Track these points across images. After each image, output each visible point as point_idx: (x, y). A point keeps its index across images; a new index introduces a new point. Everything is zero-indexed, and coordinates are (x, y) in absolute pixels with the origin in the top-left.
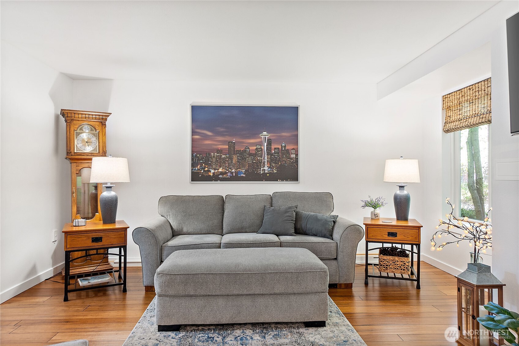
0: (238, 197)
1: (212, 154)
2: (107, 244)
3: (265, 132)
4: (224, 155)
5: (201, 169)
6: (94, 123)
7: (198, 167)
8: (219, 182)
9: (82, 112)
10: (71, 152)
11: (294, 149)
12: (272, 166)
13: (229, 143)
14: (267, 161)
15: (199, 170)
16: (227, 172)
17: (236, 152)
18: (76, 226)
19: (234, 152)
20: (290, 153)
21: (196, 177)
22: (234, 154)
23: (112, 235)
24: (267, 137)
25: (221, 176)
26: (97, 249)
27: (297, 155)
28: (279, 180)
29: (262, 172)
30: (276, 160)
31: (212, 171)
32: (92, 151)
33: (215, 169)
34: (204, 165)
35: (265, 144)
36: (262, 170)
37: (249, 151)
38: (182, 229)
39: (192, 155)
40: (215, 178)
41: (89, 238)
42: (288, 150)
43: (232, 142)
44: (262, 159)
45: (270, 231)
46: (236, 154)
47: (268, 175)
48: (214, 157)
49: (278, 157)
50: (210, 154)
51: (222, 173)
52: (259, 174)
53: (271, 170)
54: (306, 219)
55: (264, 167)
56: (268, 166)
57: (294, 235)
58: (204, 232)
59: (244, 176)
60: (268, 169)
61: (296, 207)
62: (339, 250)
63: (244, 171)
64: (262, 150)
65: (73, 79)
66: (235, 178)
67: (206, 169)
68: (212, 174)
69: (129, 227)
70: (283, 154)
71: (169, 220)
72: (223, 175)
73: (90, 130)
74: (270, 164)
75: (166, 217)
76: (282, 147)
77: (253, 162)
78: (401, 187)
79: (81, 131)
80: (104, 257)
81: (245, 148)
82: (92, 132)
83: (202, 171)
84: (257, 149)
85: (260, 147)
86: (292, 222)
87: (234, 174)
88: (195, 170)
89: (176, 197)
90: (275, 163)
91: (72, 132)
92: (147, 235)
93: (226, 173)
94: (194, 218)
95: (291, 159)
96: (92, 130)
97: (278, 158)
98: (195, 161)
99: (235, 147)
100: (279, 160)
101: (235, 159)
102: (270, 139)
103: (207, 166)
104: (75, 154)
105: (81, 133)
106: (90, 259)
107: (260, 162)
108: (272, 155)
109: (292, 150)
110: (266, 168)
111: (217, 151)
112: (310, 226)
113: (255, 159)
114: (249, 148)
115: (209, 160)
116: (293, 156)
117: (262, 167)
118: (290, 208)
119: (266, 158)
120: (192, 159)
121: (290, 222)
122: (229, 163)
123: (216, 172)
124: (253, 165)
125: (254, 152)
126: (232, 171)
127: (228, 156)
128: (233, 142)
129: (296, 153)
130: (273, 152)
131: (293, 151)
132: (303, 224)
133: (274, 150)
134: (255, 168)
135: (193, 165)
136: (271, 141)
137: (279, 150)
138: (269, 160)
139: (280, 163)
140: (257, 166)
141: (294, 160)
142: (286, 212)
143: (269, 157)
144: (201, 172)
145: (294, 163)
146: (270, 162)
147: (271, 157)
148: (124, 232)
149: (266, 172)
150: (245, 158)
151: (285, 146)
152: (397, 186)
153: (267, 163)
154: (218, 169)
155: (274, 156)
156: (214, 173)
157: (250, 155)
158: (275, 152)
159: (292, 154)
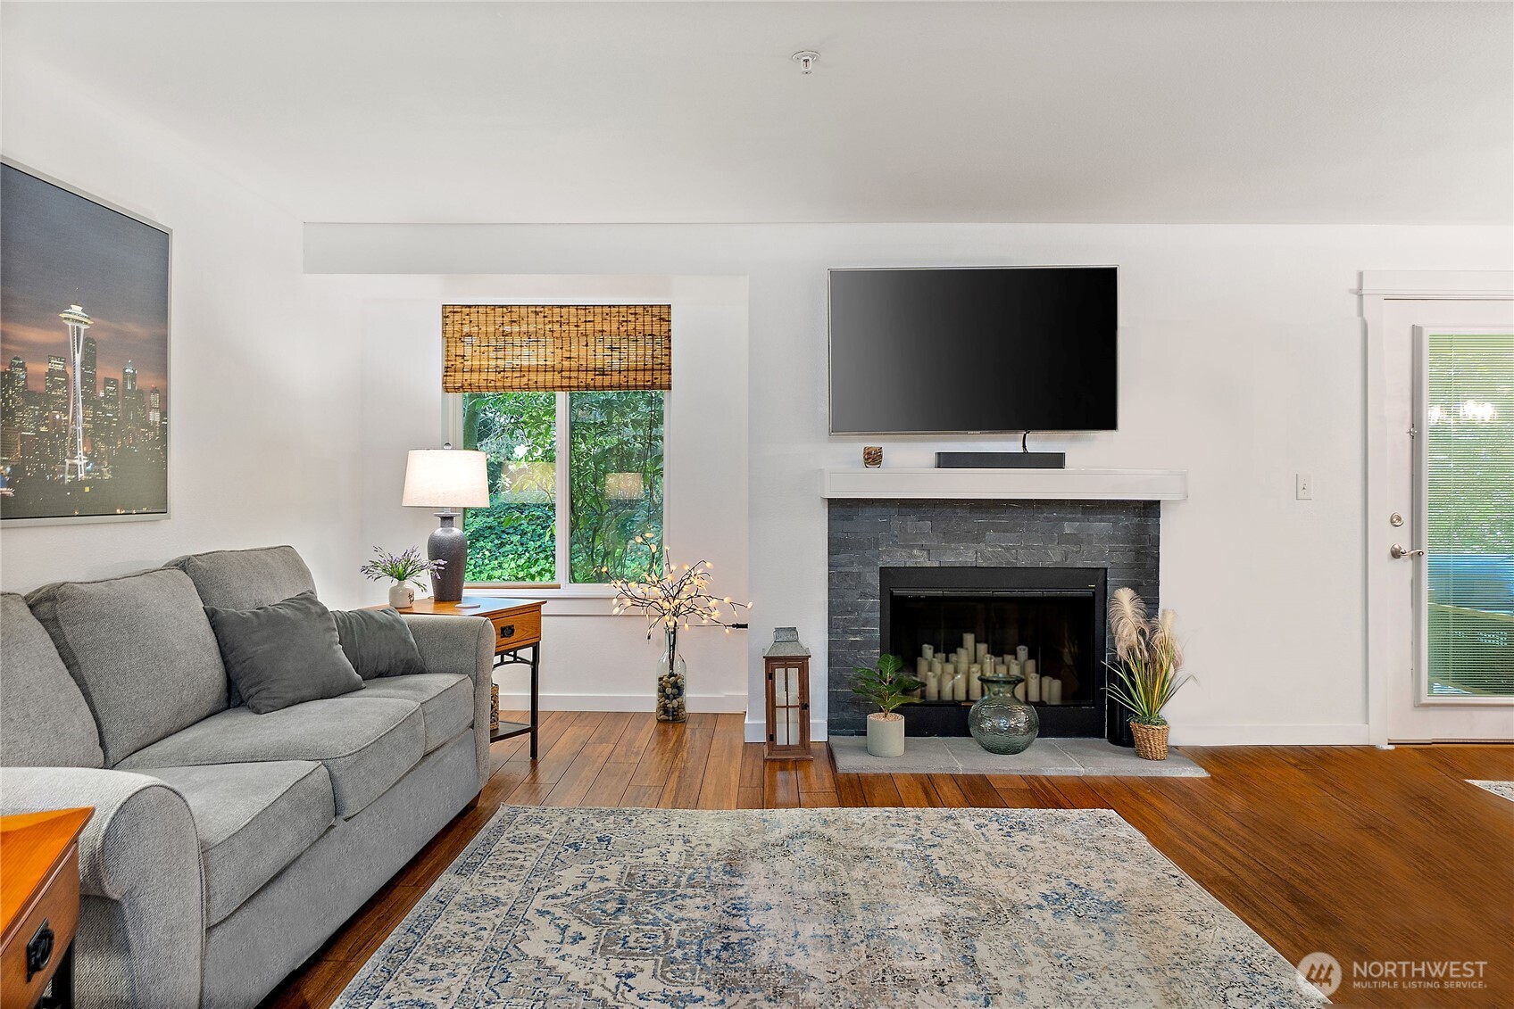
3: (76, 304)
11: (155, 390)
12: (99, 452)
14: (83, 429)
20: (147, 404)
24: (83, 327)
27: (164, 414)
28: (118, 513)
29: (67, 478)
30: (109, 428)
35: (78, 358)
36: (67, 467)
37: (25, 380)
42: (142, 391)
44: (68, 421)
47: (87, 489)
49: (114, 417)
52: (61, 486)
53: (95, 471)
55: (74, 453)
56: (85, 453)
59: (10, 492)
60: (87, 464)
63: (9, 466)
64: (67, 382)
70: (128, 406)
74: (93, 446)
76: (125, 376)
77: (38, 433)
78: (444, 518)
81: (12, 365)
84: (51, 374)
85: (60, 367)
90: (107, 441)
95: (150, 427)
97: (114, 422)
100: (117, 431)
102: (94, 341)
107: (61, 435)
108: (96, 405)
109: (151, 392)
110: (82, 457)
113: (44, 420)
114: (23, 366)
116: (155, 417)
117: (68, 454)
119: (81, 417)
124: (39, 445)
125: (42, 387)
129: (163, 408)
130: (102, 394)
131: (154, 398)
133: (105, 386)
134: (47, 460)
136: (94, 349)
137: (117, 387)
138: (88, 426)
139: (119, 444)
140: (53, 449)
141: (158, 433)
143: (90, 412)
145: (158, 443)
146: (97, 431)
147: (94, 413)
149: (79, 475)
150: (14, 409)
151: (134, 378)
152: (437, 516)
153: (84, 438)
155: (105, 411)
157: (29, 396)
158: (106, 395)
159: (151, 408)
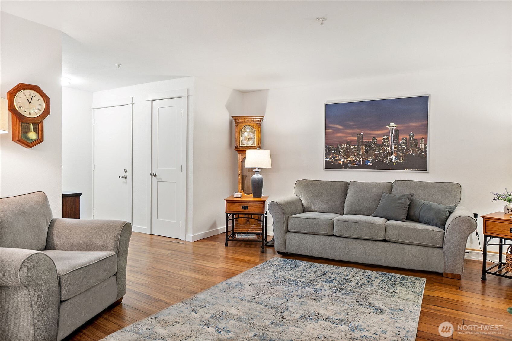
0: (360, 183)
1: (342, 145)
2: (251, 211)
3: (392, 123)
4: (353, 146)
5: (333, 158)
6: (253, 124)
7: (331, 157)
8: (348, 169)
9: (250, 117)
10: (238, 146)
11: (422, 139)
12: (399, 155)
13: (357, 135)
14: (394, 150)
15: (331, 159)
16: (356, 160)
17: (363, 143)
18: (235, 197)
19: (362, 143)
20: (419, 143)
21: (328, 165)
22: (362, 145)
23: (255, 205)
24: (394, 128)
25: (349, 165)
26: (245, 214)
27: (426, 144)
28: (406, 169)
29: (388, 161)
30: (403, 150)
31: (342, 160)
32: (251, 145)
33: (344, 158)
34: (335, 154)
35: (393, 135)
36: (388, 159)
37: (376, 142)
38: (310, 207)
39: (326, 146)
40: (345, 166)
41: (240, 206)
42: (416, 139)
43: (360, 134)
44: (389, 149)
45: (381, 215)
46: (364, 144)
47: (395, 164)
48: (344, 147)
49: (405, 147)
50: (341, 146)
51: (351, 162)
52: (386, 163)
53: (398, 160)
54: (420, 207)
55: (391, 156)
56: (394, 156)
57: (404, 221)
58: (328, 211)
59: (371, 164)
60: (395, 158)
61: (412, 196)
62: (446, 239)
63: (371, 160)
64: (389, 141)
65: (243, 93)
66: (363, 167)
67: (337, 158)
68: (342, 163)
69: (266, 201)
70: (411, 144)
71: (301, 199)
72: (352, 164)
73: (250, 129)
74: (397, 154)
75: (299, 196)
76: (410, 136)
77: (380, 152)
79: (245, 131)
80: (258, 223)
81: (372, 140)
82: (251, 131)
83: (334, 160)
84: (384, 139)
85: (387, 138)
86: (404, 208)
87: (362, 163)
88: (328, 159)
89: (308, 181)
90: (402, 153)
91: (239, 132)
92: (277, 208)
93: (354, 162)
94: (320, 199)
95: (420, 148)
96: (252, 129)
98: (328, 151)
99: (363, 139)
100: (406, 150)
101: (363, 149)
102: (398, 130)
103: (338, 156)
104: (240, 147)
105: (245, 132)
106: (249, 223)
107: (386, 152)
108: (399, 144)
109: (420, 139)
110: (393, 157)
111: (347, 143)
112: (422, 214)
113: (381, 149)
114: (376, 139)
115: (339, 150)
116: (422, 145)
117: (389, 156)
118: (405, 195)
119: (393, 148)
120: (326, 150)
121: (402, 209)
122: (357, 153)
123: (345, 160)
124: (380, 155)
125: (381, 143)
126: (360, 160)
127: (356, 146)
128: (362, 133)
129: (426, 143)
130: (401, 142)
131: (422, 141)
132: (416, 212)
133: (402, 140)
134: (382, 158)
135: (326, 155)
136: (398, 132)
137: (406, 140)
138: (396, 150)
139: (407, 153)
140: (384, 155)
141: (423, 150)
142: (399, 199)
143: (396, 146)
144: (332, 161)
145: (423, 152)
146: (397, 152)
147: (398, 147)
148: (262, 204)
149: (392, 161)
150: (372, 149)
151: (413, 136)
153: (394, 152)
154: (347, 159)
155: (402, 146)
156: (343, 162)
157: (377, 145)
158: (402, 142)
159: (420, 143)
